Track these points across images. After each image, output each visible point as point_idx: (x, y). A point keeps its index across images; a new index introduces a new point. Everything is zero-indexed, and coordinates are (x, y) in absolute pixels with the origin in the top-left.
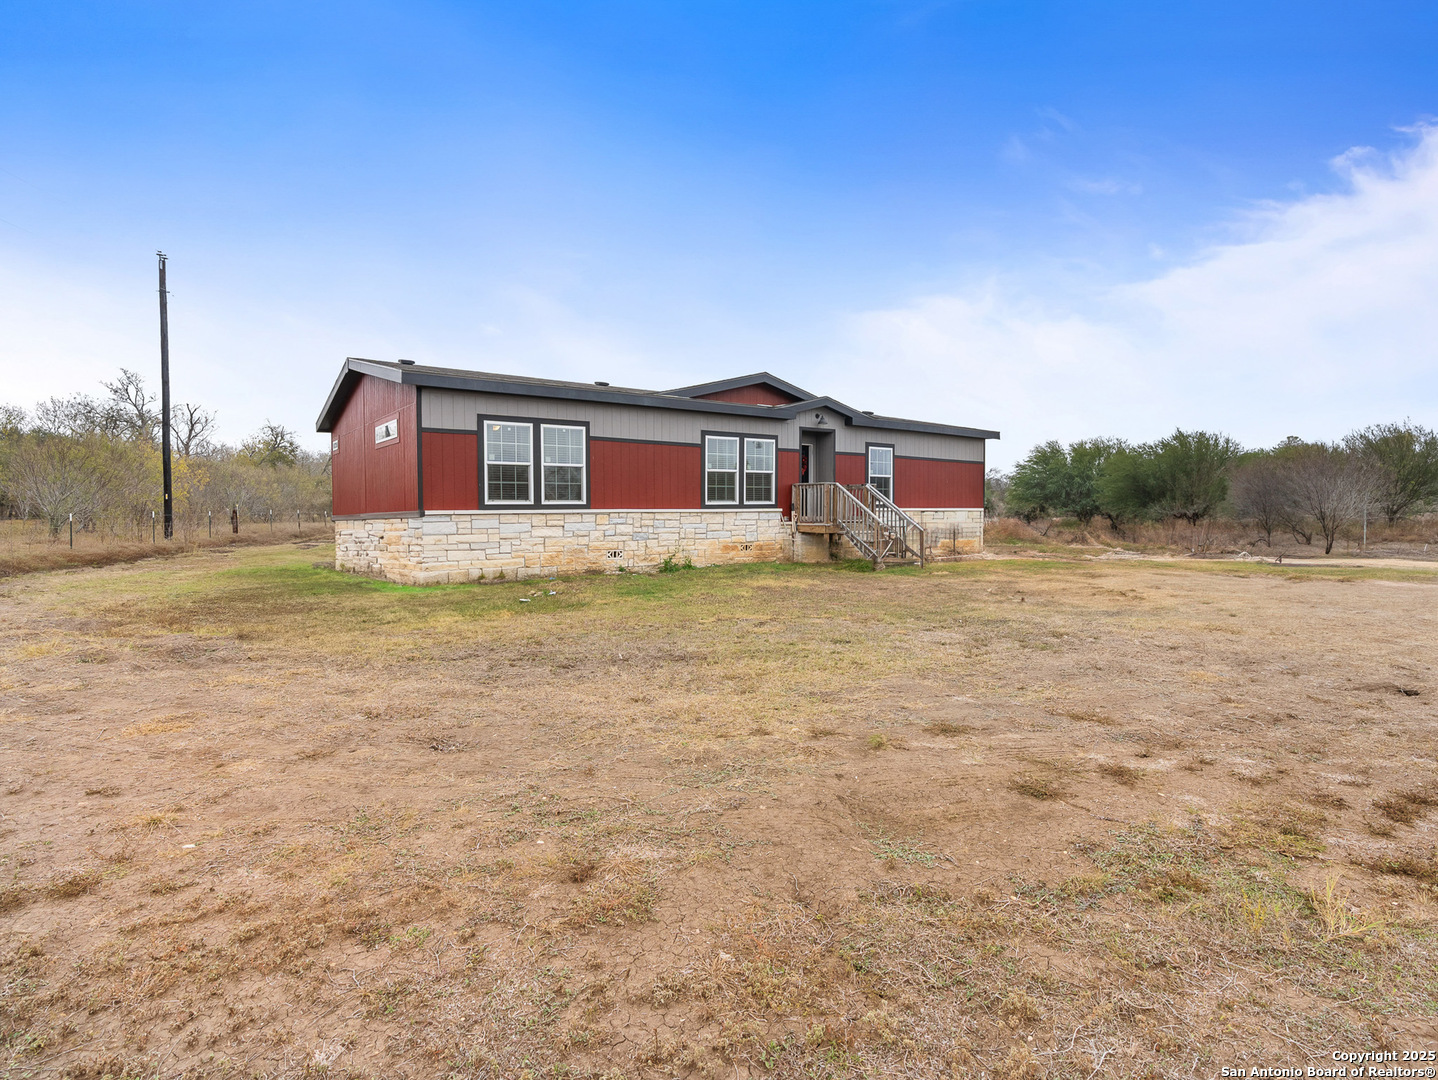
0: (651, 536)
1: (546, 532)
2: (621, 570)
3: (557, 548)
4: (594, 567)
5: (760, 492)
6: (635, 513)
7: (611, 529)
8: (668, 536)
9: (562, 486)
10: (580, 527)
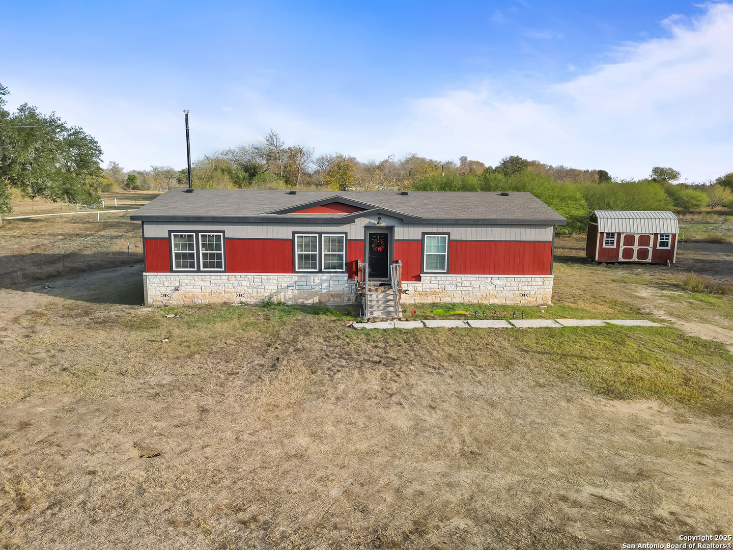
0: (260, 287)
1: (202, 283)
2: (241, 303)
3: (208, 291)
4: (227, 301)
5: (334, 264)
6: (250, 275)
7: (236, 283)
8: (271, 288)
9: (212, 262)
10: (219, 281)
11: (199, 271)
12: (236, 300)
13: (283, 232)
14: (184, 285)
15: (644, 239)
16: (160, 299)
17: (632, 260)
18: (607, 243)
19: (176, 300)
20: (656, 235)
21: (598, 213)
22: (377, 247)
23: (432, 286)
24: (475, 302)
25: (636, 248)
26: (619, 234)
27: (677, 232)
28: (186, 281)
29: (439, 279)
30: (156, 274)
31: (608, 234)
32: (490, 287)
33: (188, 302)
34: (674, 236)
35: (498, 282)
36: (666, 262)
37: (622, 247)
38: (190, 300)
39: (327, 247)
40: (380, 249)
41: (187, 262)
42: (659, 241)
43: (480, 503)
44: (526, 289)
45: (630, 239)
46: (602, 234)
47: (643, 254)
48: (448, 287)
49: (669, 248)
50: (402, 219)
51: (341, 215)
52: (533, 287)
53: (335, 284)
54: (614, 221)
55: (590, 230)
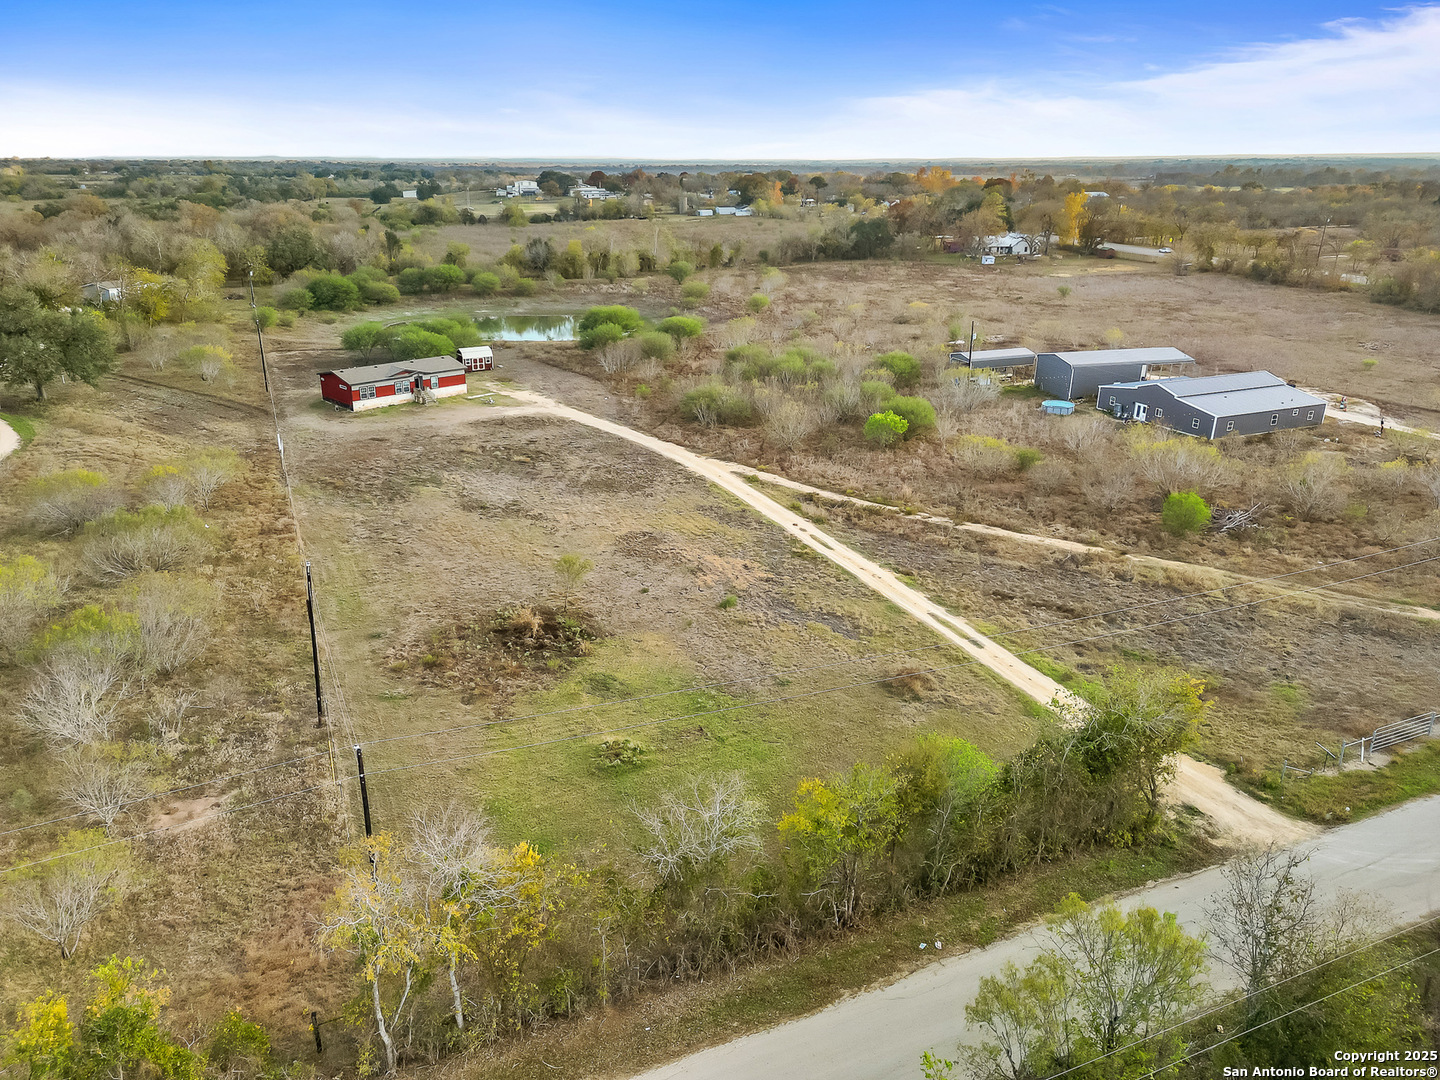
1: (371, 403)
3: (372, 405)
4: (378, 407)
5: (406, 390)
6: (384, 398)
7: (381, 401)
8: (390, 400)
9: (372, 395)
10: (375, 401)
11: (369, 399)
12: (381, 406)
13: (391, 383)
14: (365, 404)
15: (481, 360)
16: (359, 409)
17: (478, 369)
18: (467, 363)
19: (364, 409)
20: (484, 357)
21: (462, 350)
22: (417, 382)
23: (436, 393)
24: (448, 395)
25: (478, 364)
26: (471, 359)
27: (491, 354)
28: (367, 403)
29: (437, 390)
30: (357, 402)
31: (467, 359)
32: (451, 390)
34: (490, 356)
35: (453, 389)
36: (491, 369)
37: (473, 364)
38: (369, 408)
39: (404, 385)
41: (365, 396)
42: (487, 360)
45: (475, 361)
46: (465, 360)
47: (481, 366)
48: (440, 392)
49: (490, 363)
50: (425, 374)
51: (407, 375)
52: (461, 389)
53: (408, 397)
54: (468, 353)
55: (460, 359)
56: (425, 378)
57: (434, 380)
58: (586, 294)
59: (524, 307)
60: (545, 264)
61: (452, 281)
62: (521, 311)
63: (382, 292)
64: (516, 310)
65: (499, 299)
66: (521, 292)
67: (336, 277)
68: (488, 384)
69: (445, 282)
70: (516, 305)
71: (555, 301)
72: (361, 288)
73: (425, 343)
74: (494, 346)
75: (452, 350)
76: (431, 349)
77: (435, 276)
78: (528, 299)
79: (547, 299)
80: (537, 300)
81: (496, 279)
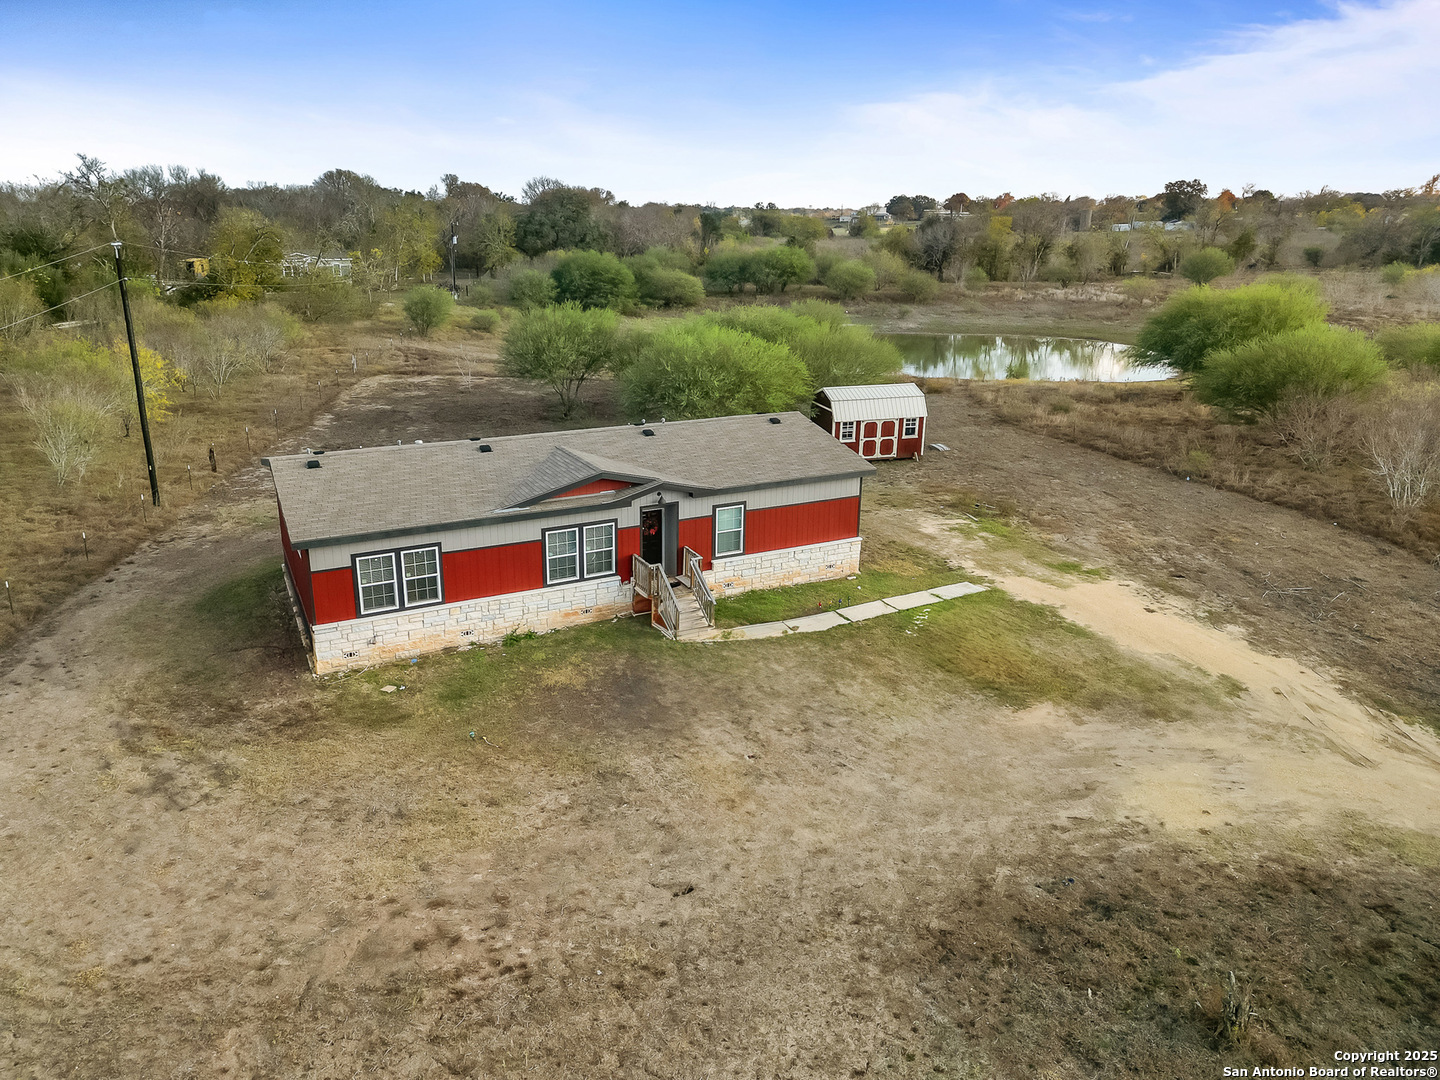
1: (410, 627)
2: (472, 644)
3: (419, 636)
4: (450, 645)
5: (601, 565)
6: (483, 601)
7: (462, 617)
8: (513, 614)
9: (422, 591)
10: (437, 619)
11: (402, 608)
12: (463, 643)
13: (528, 532)
14: (381, 633)
15: (888, 427)
16: (344, 662)
17: (874, 457)
18: (844, 436)
19: (368, 658)
20: (901, 420)
21: (831, 392)
22: (649, 529)
23: (727, 574)
24: (776, 585)
25: (878, 439)
26: (859, 423)
27: (924, 414)
28: (385, 628)
29: (734, 564)
30: (335, 624)
31: (845, 424)
32: (792, 564)
33: (388, 658)
34: (921, 419)
35: (802, 556)
36: (913, 455)
37: (863, 440)
38: (392, 655)
39: (590, 543)
40: (653, 532)
41: (383, 598)
42: (905, 427)
43: (1002, 850)
44: (832, 559)
45: (871, 428)
46: (838, 424)
47: (886, 447)
48: (745, 572)
49: (916, 436)
50: (691, 493)
51: (607, 495)
52: (839, 556)
53: (603, 594)
54: (851, 404)
55: (823, 419)
56: (689, 510)
57: (728, 522)
58: (1025, 301)
59: (917, 320)
60: (945, 255)
61: (794, 274)
62: (911, 325)
63: (674, 285)
64: (904, 325)
65: (872, 304)
66: (911, 296)
67: (608, 260)
68: (930, 525)
69: (780, 276)
70: (903, 315)
71: (972, 311)
72: (640, 278)
73: (720, 362)
74: (929, 389)
75: (801, 390)
76: (733, 391)
77: (767, 264)
78: (922, 308)
79: (957, 308)
80: (939, 310)
81: (870, 272)
